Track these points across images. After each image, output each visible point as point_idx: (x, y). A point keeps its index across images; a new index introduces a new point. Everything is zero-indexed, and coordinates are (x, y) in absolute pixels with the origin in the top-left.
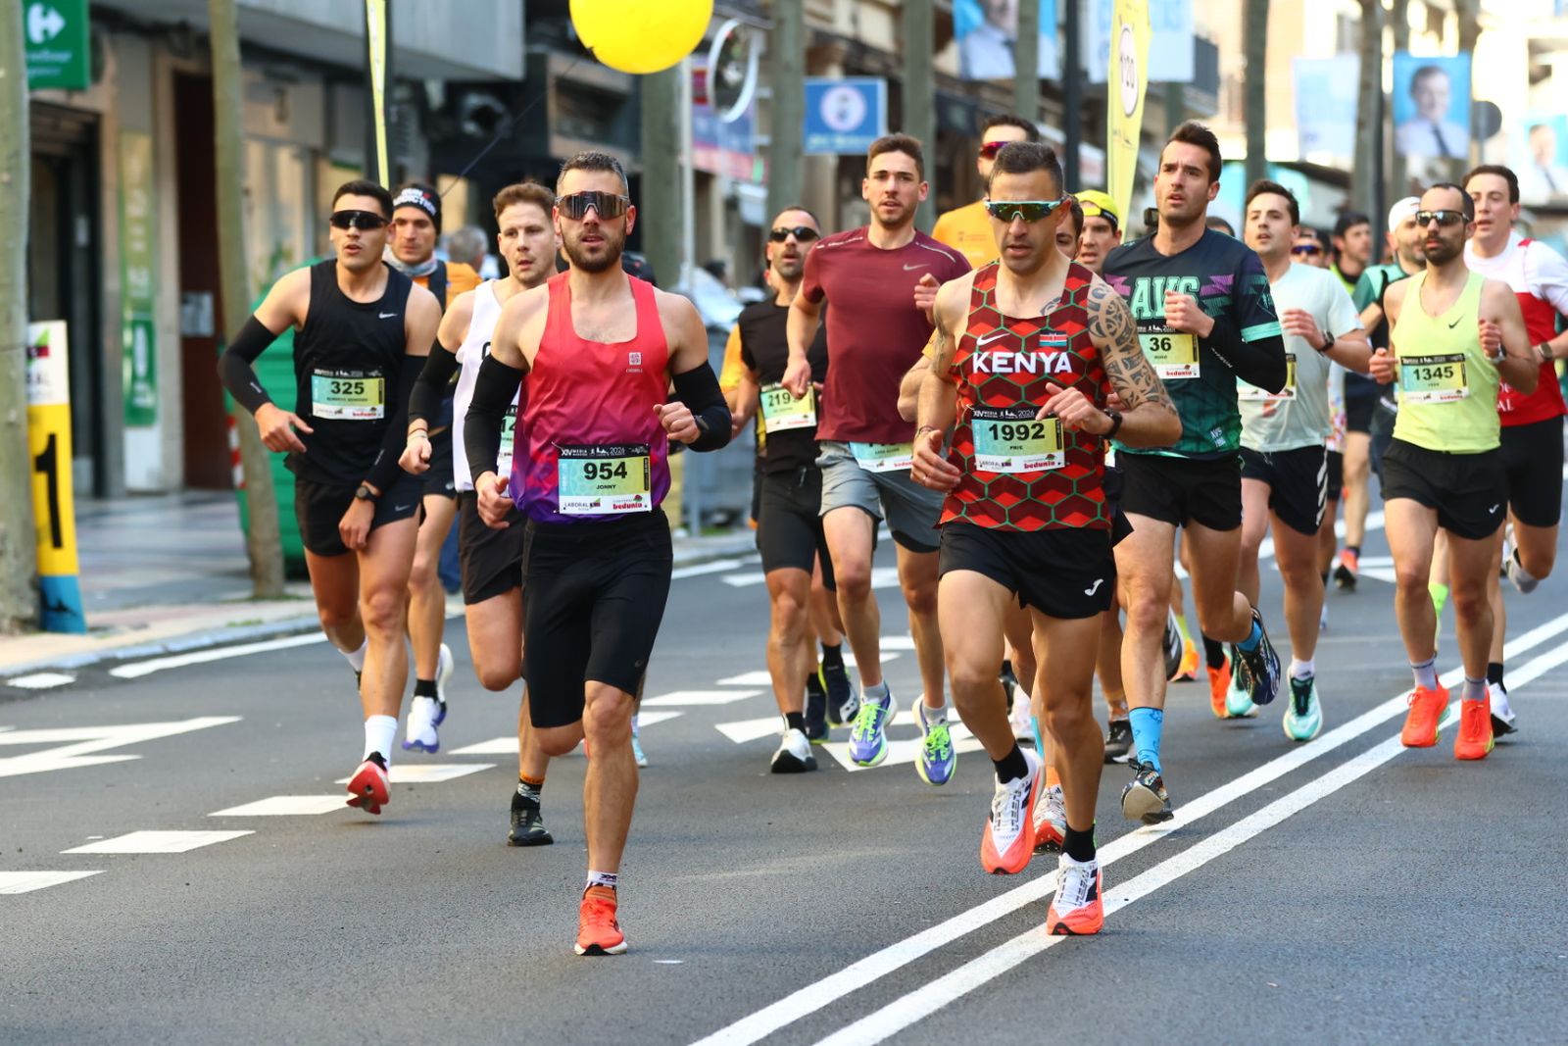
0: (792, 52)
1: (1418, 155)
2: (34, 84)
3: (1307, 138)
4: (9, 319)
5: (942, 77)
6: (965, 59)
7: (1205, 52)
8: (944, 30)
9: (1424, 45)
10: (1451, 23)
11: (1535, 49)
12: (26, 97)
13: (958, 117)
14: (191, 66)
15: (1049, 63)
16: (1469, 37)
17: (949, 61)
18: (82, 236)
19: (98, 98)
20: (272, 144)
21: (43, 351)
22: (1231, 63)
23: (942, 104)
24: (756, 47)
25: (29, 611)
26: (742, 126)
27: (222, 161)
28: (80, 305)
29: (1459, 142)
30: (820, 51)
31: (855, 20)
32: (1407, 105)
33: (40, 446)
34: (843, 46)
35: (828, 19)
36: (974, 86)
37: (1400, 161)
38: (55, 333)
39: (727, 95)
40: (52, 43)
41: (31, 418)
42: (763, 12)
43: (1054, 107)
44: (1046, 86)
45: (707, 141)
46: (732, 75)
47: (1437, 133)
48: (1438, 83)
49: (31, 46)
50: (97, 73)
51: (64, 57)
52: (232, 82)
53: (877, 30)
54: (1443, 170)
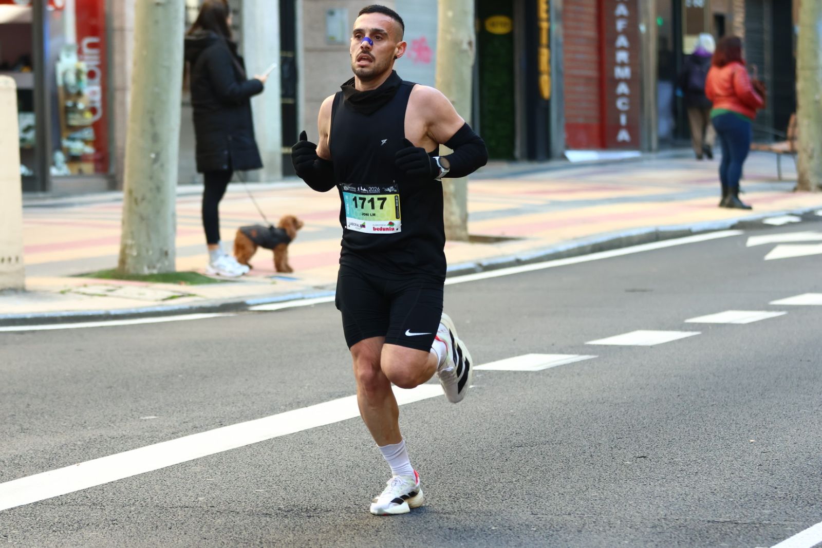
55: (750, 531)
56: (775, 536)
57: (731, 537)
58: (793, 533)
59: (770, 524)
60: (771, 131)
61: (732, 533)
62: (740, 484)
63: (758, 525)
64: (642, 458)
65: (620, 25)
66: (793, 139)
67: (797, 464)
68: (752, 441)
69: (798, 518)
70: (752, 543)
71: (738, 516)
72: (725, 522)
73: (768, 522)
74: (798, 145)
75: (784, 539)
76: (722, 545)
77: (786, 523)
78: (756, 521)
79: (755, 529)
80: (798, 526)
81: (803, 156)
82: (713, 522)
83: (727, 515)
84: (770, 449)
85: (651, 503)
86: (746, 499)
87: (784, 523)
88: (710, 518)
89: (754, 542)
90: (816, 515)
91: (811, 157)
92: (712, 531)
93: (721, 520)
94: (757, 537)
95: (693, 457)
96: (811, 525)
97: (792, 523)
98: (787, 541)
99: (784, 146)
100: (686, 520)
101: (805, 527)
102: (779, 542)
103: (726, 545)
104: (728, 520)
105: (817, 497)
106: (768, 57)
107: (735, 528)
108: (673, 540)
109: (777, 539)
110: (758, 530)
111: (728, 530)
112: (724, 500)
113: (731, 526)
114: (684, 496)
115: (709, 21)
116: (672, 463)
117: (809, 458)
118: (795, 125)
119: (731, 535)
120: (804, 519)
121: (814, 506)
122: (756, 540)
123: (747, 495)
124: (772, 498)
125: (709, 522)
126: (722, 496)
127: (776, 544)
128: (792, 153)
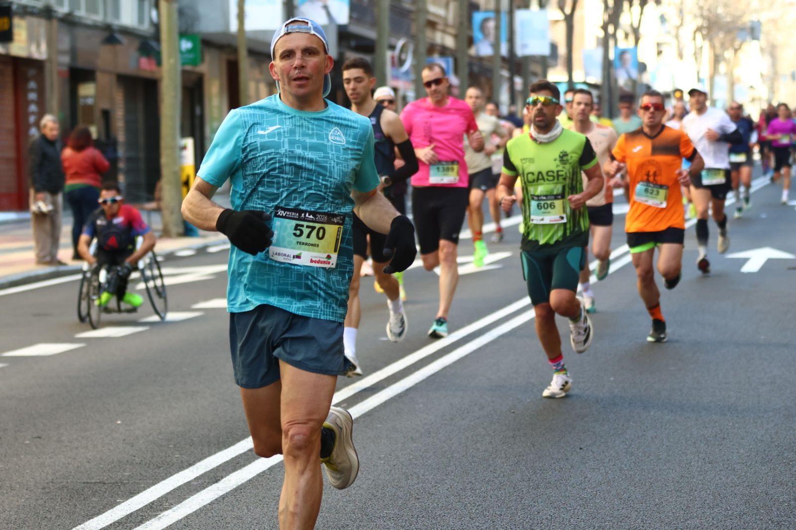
0: (423, 49)
1: (622, 80)
2: (183, 64)
3: (587, 74)
4: (174, 138)
5: (471, 57)
6: (477, 50)
7: (554, 47)
8: (471, 42)
9: (623, 44)
10: (632, 38)
11: (658, 45)
12: (179, 68)
13: (476, 69)
14: (232, 57)
15: (504, 50)
16: (637, 40)
17: (473, 51)
18: (198, 111)
19: (203, 68)
20: (258, 82)
21: (184, 148)
22: (562, 50)
23: (470, 65)
24: (411, 48)
25: (181, 230)
26: (407, 73)
27: (242, 87)
28: (198, 133)
29: (634, 74)
30: (432, 49)
31: (443, 39)
32: (617, 63)
33: (184, 178)
34: (438, 48)
35: (434, 39)
36: (480, 59)
37: (616, 81)
38: (189, 142)
39: (401, 62)
40: (189, 51)
41: (181, 169)
42: (413, 38)
43: (506, 66)
44: (503, 59)
45: (396, 77)
46: (403, 57)
47: (628, 73)
48: (628, 56)
49: (181, 52)
50: (202, 60)
51: (191, 56)
52: (245, 63)
53: (450, 42)
54: (630, 84)
55: (113, 488)
56: (132, 492)
57: (99, 493)
58: (145, 489)
59: (129, 483)
60: (144, 194)
61: (100, 490)
62: (108, 454)
63: (119, 484)
64: (38, 439)
65: (32, 119)
66: (159, 200)
67: (151, 438)
68: (119, 422)
69: (149, 477)
70: (115, 497)
71: (105, 478)
72: (96, 482)
73: (127, 482)
74: (163, 204)
75: (138, 493)
76: (93, 499)
77: (141, 482)
78: (118, 481)
79: (118, 487)
80: (149, 483)
81: (166, 212)
82: (87, 483)
83: (98, 478)
84: (132, 428)
85: (42, 471)
86: (113, 465)
87: (139, 482)
88: (85, 481)
89: (117, 496)
90: (162, 475)
91: (172, 213)
92: (86, 490)
93: (93, 481)
94: (119, 492)
95: (75, 436)
96: (159, 482)
97: (145, 481)
98: (141, 494)
99: (152, 205)
100: (67, 482)
101: (154, 484)
102: (135, 496)
103: (96, 499)
104: (98, 481)
105: (164, 462)
106: (141, 140)
107: (103, 487)
108: (57, 497)
109: (133, 494)
110: (119, 488)
111: (98, 489)
112: (96, 467)
113: (100, 485)
114: (67, 465)
115: (98, 115)
116: (59, 441)
117: (160, 433)
118: (161, 190)
119: (100, 492)
120: (153, 478)
121: (161, 469)
122: (117, 494)
123: (113, 463)
124: (132, 464)
125: (84, 483)
126: (95, 464)
127: (133, 497)
128: (158, 210)
